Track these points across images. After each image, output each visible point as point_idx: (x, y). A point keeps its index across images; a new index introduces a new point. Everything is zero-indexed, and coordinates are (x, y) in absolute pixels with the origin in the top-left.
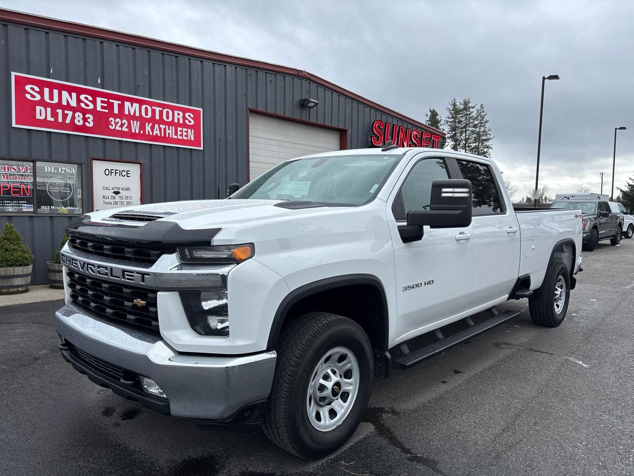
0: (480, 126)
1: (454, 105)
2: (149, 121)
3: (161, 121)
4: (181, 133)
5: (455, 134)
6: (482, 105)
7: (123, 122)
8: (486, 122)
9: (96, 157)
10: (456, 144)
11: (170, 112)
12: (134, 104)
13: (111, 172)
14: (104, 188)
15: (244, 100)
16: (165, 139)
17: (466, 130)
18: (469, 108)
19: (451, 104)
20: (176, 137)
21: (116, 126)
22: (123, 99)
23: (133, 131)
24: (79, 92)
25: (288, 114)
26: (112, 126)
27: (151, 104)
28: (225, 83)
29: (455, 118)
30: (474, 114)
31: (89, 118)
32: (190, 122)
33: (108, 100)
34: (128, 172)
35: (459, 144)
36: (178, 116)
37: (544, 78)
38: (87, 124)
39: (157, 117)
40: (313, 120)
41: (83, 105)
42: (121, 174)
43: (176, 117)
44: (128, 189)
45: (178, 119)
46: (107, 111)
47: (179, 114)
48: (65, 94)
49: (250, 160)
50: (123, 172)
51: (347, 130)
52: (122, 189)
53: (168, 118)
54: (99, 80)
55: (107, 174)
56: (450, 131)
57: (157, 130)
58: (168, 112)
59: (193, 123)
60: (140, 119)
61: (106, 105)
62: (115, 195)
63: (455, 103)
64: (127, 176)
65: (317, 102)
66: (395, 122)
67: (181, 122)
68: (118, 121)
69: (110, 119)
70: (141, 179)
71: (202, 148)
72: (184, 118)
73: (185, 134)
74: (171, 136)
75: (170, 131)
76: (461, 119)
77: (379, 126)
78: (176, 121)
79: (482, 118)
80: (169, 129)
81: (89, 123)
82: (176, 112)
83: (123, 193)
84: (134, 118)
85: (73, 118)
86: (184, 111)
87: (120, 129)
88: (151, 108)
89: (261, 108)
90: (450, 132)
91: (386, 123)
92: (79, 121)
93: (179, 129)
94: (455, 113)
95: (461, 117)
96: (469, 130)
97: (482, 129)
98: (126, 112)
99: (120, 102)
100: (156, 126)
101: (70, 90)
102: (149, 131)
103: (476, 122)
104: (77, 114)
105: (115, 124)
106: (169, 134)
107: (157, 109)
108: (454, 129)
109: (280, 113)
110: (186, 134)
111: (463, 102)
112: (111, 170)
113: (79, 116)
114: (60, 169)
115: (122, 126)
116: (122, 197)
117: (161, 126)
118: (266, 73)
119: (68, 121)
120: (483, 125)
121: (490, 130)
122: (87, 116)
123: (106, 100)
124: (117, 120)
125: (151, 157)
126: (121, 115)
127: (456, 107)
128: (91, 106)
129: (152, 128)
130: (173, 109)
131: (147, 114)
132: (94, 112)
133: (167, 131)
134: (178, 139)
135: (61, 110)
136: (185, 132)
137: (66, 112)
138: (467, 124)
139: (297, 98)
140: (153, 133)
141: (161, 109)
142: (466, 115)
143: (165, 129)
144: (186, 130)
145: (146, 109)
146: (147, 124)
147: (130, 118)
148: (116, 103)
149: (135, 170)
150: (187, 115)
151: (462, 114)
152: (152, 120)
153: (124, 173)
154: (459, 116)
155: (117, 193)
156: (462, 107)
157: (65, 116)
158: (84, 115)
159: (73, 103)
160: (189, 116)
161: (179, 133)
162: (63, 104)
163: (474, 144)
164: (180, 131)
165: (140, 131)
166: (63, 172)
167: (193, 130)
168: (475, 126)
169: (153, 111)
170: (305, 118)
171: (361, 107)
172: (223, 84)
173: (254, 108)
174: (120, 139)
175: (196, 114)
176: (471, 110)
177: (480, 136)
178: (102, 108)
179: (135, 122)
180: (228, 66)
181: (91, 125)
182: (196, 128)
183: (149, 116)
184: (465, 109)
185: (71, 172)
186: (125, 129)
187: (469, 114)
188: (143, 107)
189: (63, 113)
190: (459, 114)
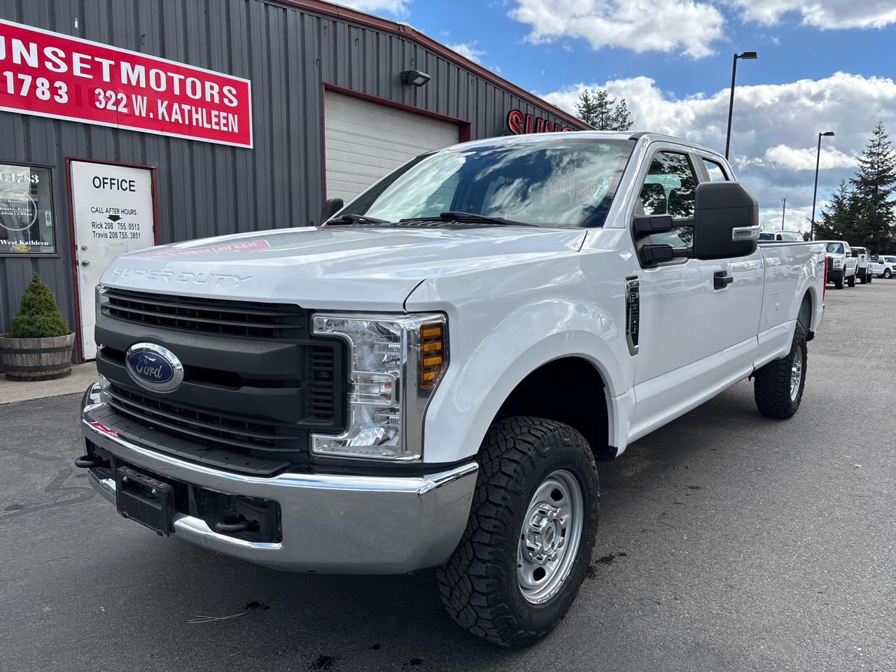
1: (586, 100)
2: (163, 96)
3: (183, 98)
4: (217, 120)
6: (624, 100)
7: (119, 97)
8: (629, 124)
9: (75, 156)
11: (198, 84)
12: (136, 66)
13: (104, 183)
14: (93, 210)
15: (317, 68)
16: (190, 129)
18: (606, 103)
19: (582, 97)
20: (208, 126)
21: (106, 105)
22: (118, 57)
23: (137, 113)
24: (43, 41)
25: (383, 96)
26: (100, 103)
27: (166, 68)
28: (286, 39)
29: (587, 119)
30: (613, 114)
31: (60, 88)
32: (231, 101)
33: (93, 58)
34: (132, 183)
36: (212, 91)
37: (736, 57)
38: (57, 98)
39: (177, 91)
40: (420, 106)
41: (49, 65)
42: (120, 186)
43: (208, 92)
44: (133, 212)
45: (212, 96)
46: (91, 77)
47: (212, 88)
48: (17, 44)
49: (327, 167)
50: (124, 182)
51: (470, 124)
52: (123, 212)
53: (194, 93)
54: (76, 23)
55: (97, 185)
57: (176, 114)
58: (193, 84)
59: (235, 103)
60: (147, 91)
61: (89, 66)
62: (112, 222)
63: (586, 96)
64: (130, 190)
65: (428, 76)
66: (538, 113)
67: (217, 100)
68: (111, 96)
69: (97, 91)
70: (153, 196)
71: (251, 146)
72: (222, 95)
73: (223, 121)
74: (201, 125)
75: (199, 116)
76: (595, 120)
77: (516, 118)
78: (208, 99)
79: (625, 119)
80: (197, 112)
81: (61, 97)
82: (208, 84)
83: (125, 219)
84: (136, 90)
85: (33, 87)
86: (222, 82)
87: (114, 108)
88: (166, 74)
89: (342, 83)
91: (526, 115)
92: (43, 93)
93: (214, 113)
94: (587, 112)
95: (596, 117)
98: (124, 81)
99: (113, 63)
100: (176, 106)
101: (27, 38)
102: (163, 114)
103: (616, 126)
104: (40, 81)
105: (105, 100)
106: (197, 120)
107: (177, 78)
109: (371, 92)
110: (225, 121)
111: (597, 96)
112: (104, 179)
113: (43, 84)
114: (13, 175)
115: (117, 103)
116: (123, 226)
117: (184, 106)
118: (349, 26)
119: (24, 92)
122: (57, 84)
123: (89, 57)
124: (109, 93)
125: (169, 159)
126: (115, 84)
127: (589, 102)
128: (64, 68)
129: (169, 109)
130: (203, 78)
131: (158, 85)
132: (68, 77)
133: (195, 116)
134: (211, 129)
135: (12, 73)
136: (224, 118)
137: (20, 76)
139: (397, 70)
140: (170, 117)
141: (183, 77)
142: (603, 113)
143: (190, 112)
144: (225, 114)
145: (158, 75)
146: (159, 101)
147: (131, 89)
148: (106, 64)
149: (142, 180)
150: (226, 89)
151: (596, 112)
152: (168, 95)
153: (125, 185)
154: (592, 115)
155: (115, 218)
156: (596, 102)
157: (19, 84)
158: (52, 83)
159: (33, 62)
160: (230, 91)
161: (214, 120)
162: (14, 62)
164: (216, 116)
165: (148, 114)
166: (19, 181)
167: (236, 116)
169: (170, 81)
170: (408, 102)
171: (490, 88)
172: (282, 41)
173: (332, 83)
174: (115, 126)
175: (241, 88)
176: (608, 106)
178: (81, 72)
179: (139, 98)
180: (289, 11)
181: (65, 100)
182: (240, 111)
183: (163, 88)
184: (601, 105)
185: (33, 181)
186: (122, 109)
187: (606, 113)
188: (153, 72)
189: (15, 77)
190: (593, 113)
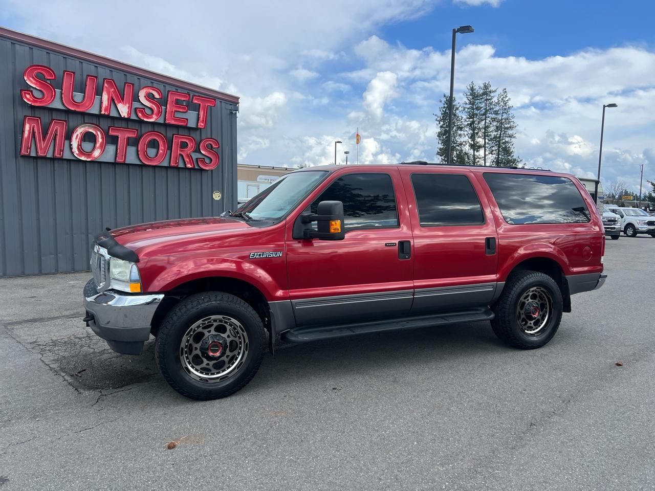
0: (503, 113)
1: (472, 89)
5: (473, 122)
6: (505, 89)
8: (509, 107)
10: (474, 132)
17: (486, 117)
18: (490, 92)
19: (469, 88)
29: (473, 104)
30: (495, 100)
35: (477, 133)
56: (467, 118)
63: (473, 86)
76: (480, 105)
79: (505, 104)
90: (467, 120)
94: (473, 98)
95: (481, 103)
96: (489, 117)
97: (505, 116)
103: (497, 108)
108: (472, 116)
111: (482, 86)
120: (505, 111)
121: (513, 117)
127: (474, 91)
138: (486, 111)
142: (487, 100)
151: (482, 99)
154: (476, 101)
156: (481, 91)
163: (496, 133)
168: (496, 113)
176: (492, 94)
177: (502, 123)
184: (485, 94)
187: (490, 99)
190: (478, 100)
